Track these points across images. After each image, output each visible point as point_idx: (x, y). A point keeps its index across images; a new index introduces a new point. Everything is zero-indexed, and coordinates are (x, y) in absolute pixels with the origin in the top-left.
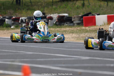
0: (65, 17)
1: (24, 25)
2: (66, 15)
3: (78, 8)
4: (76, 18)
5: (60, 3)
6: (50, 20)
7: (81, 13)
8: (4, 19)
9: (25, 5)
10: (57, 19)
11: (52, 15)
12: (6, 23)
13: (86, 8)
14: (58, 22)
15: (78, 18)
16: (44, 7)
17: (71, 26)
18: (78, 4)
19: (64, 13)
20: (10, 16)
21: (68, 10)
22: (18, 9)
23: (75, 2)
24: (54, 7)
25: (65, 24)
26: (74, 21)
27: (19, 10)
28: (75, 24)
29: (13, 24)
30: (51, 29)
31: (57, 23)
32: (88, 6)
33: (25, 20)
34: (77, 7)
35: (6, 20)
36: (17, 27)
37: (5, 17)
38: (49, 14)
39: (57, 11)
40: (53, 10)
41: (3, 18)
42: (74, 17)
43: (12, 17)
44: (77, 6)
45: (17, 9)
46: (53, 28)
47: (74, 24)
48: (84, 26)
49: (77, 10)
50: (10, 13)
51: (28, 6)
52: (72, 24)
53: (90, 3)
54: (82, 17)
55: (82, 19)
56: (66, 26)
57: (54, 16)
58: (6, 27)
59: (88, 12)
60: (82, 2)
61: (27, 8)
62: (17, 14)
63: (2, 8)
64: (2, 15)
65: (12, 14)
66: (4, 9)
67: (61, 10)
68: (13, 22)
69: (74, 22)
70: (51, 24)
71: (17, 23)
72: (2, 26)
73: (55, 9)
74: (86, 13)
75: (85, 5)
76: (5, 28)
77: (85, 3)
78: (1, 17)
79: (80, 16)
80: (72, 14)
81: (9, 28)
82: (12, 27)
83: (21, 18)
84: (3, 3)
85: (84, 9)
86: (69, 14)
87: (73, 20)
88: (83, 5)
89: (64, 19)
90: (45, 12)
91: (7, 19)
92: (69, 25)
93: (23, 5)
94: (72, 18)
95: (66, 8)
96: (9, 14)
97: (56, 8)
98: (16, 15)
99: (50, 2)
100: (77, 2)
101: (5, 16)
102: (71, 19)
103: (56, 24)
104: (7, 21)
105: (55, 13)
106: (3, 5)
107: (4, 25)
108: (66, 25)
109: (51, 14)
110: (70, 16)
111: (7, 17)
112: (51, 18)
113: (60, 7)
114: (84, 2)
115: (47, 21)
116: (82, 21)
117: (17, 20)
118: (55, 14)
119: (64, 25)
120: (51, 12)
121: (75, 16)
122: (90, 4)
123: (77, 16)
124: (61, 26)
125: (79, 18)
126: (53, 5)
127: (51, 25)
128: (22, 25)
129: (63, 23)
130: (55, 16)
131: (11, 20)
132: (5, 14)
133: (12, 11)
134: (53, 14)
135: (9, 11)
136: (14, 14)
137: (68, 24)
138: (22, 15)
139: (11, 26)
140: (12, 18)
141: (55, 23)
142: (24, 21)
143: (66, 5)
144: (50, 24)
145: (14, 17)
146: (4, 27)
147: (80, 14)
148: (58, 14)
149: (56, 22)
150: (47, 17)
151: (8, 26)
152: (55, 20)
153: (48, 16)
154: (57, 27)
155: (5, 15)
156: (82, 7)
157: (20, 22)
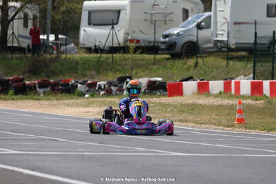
0: (157, 83)
1: (101, 93)
2: (159, 79)
8: (76, 84)
10: (146, 85)
12: (79, 89)
14: (148, 89)
16: (132, 69)
18: (188, 63)
20: (84, 80)
25: (158, 92)
29: (88, 91)
31: (147, 91)
33: (104, 85)
34: (187, 68)
35: (79, 85)
36: (92, 96)
37: (78, 82)
41: (75, 82)
43: (87, 81)
45: (102, 70)
53: (205, 63)
56: (158, 95)
58: (79, 95)
64: (75, 78)
68: (87, 88)
71: (93, 90)
72: (74, 93)
74: (186, 77)
75: (199, 65)
77: (199, 62)
78: (73, 81)
81: (82, 97)
82: (86, 96)
83: (98, 83)
85: (195, 71)
89: (156, 85)
91: (80, 83)
94: (166, 84)
97: (158, 69)
102: (166, 86)
103: (144, 93)
104: (80, 87)
105: (145, 77)
107: (76, 93)
110: (165, 82)
111: (80, 81)
114: (197, 61)
117: (93, 85)
118: (144, 79)
119: (155, 94)
124: (151, 95)
128: (100, 93)
129: (154, 92)
130: (144, 81)
131: (85, 86)
133: (93, 73)
135: (90, 72)
137: (161, 93)
139: (84, 95)
140: (87, 83)
141: (143, 91)
142: (103, 87)
145: (89, 82)
146: (75, 95)
149: (145, 90)
151: (82, 95)
152: (144, 87)
157: (97, 88)
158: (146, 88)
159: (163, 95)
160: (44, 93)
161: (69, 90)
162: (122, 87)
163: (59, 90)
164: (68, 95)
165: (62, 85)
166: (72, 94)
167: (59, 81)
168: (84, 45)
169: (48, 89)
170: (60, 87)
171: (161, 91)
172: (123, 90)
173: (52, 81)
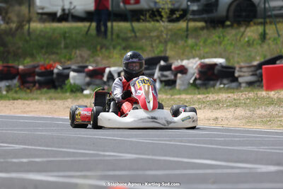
0: (217, 68)
2: (220, 61)
3: (249, 44)
4: (244, 70)
5: (205, 31)
6: (179, 75)
7: (258, 58)
8: (66, 71)
9: (118, 36)
10: (196, 71)
11: (185, 63)
12: (72, 81)
13: (269, 44)
14: (200, 79)
15: (250, 70)
16: (166, 42)
17: (233, 89)
18: (249, 34)
19: (215, 57)
20: (81, 64)
21: (225, 50)
22: (101, 48)
23: (242, 29)
24: (191, 41)
25: (218, 83)
26: (240, 76)
27: (104, 50)
28: (243, 85)
29: (88, 84)
30: (184, 96)
31: (198, 82)
32: (275, 39)
33: (119, 74)
34: (248, 41)
35: (72, 74)
37: (69, 68)
38: (177, 60)
39: (197, 52)
40: (188, 49)
41: (64, 69)
42: (241, 68)
43: (87, 67)
44: (246, 39)
45: (99, 47)
46: (187, 94)
47: (240, 84)
48: (264, 88)
49: (249, 49)
50: (81, 56)
51: (126, 39)
52: (234, 85)
53: (280, 33)
54: (260, 66)
55: (258, 72)
56: (220, 89)
57: (190, 65)
58: (72, 91)
59: (275, 55)
60: (260, 29)
61: (124, 45)
62: (99, 59)
63: (62, 46)
64: (60, 63)
65: (87, 60)
66: (66, 47)
67: (207, 50)
68: (88, 79)
69: (240, 80)
70: (183, 84)
71: (98, 81)
72: (62, 88)
73: (192, 47)
74: (269, 57)
75: (268, 37)
76: (68, 94)
77: (267, 31)
78: (60, 68)
79: (255, 63)
80: (236, 59)
81: (79, 94)
82: (86, 92)
83: (107, 70)
84: (65, 33)
85: (265, 46)
86: (228, 59)
87: (236, 75)
88: (263, 37)
89: (216, 72)
90: (169, 53)
91: (74, 71)
92: (226, 86)
93: (114, 36)
94: (234, 68)
95: (220, 43)
96: (79, 59)
97: (196, 45)
98: (97, 63)
99: (180, 30)
100: (248, 29)
101: (68, 64)
102: (234, 72)
103: (194, 85)
104: (74, 78)
105: (194, 57)
106: (65, 38)
107: (67, 86)
108: (219, 86)
109: (182, 60)
110: (230, 65)
111: (73, 67)
112: (183, 70)
113: (205, 42)
114: (264, 31)
115: (172, 77)
116: (261, 76)
118: (191, 60)
119: (214, 86)
120: (183, 54)
121: (242, 64)
122: (279, 35)
123: (247, 65)
124: (206, 88)
125: (253, 69)
126: (187, 37)
127: (183, 87)
129: (212, 83)
130: (193, 65)
131: (83, 75)
132: (70, 59)
133: (85, 53)
134: (188, 59)
135: (78, 52)
136: (92, 60)
137: (224, 84)
138: (112, 61)
139: (82, 90)
140: (86, 70)
141: (191, 81)
142: (116, 76)
143: (219, 37)
144: (180, 85)
145: (90, 68)
146: (66, 92)
147: (254, 59)
148: (201, 58)
149: (196, 79)
150: (173, 67)
151: (77, 90)
152: (194, 74)
153: (176, 64)
154: (196, 91)
155: (69, 62)
156: (260, 42)
157: (105, 79)
158: (198, 76)
159: (228, 88)
160: (9, 89)
161: (53, 83)
162: (153, 75)
163: (34, 83)
164: (53, 90)
165: (40, 74)
166: (59, 90)
167: (35, 67)
168: (43, 8)
169: (16, 82)
170: (37, 78)
171: (225, 81)
172: (155, 81)
173: (21, 67)
